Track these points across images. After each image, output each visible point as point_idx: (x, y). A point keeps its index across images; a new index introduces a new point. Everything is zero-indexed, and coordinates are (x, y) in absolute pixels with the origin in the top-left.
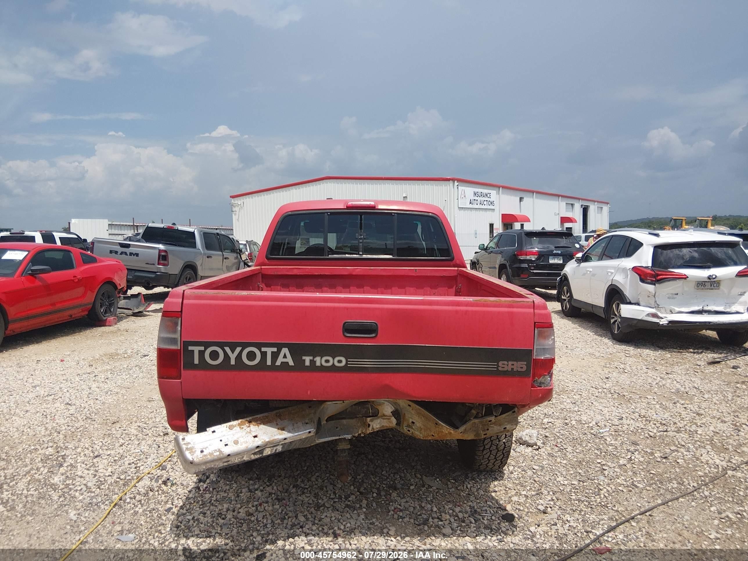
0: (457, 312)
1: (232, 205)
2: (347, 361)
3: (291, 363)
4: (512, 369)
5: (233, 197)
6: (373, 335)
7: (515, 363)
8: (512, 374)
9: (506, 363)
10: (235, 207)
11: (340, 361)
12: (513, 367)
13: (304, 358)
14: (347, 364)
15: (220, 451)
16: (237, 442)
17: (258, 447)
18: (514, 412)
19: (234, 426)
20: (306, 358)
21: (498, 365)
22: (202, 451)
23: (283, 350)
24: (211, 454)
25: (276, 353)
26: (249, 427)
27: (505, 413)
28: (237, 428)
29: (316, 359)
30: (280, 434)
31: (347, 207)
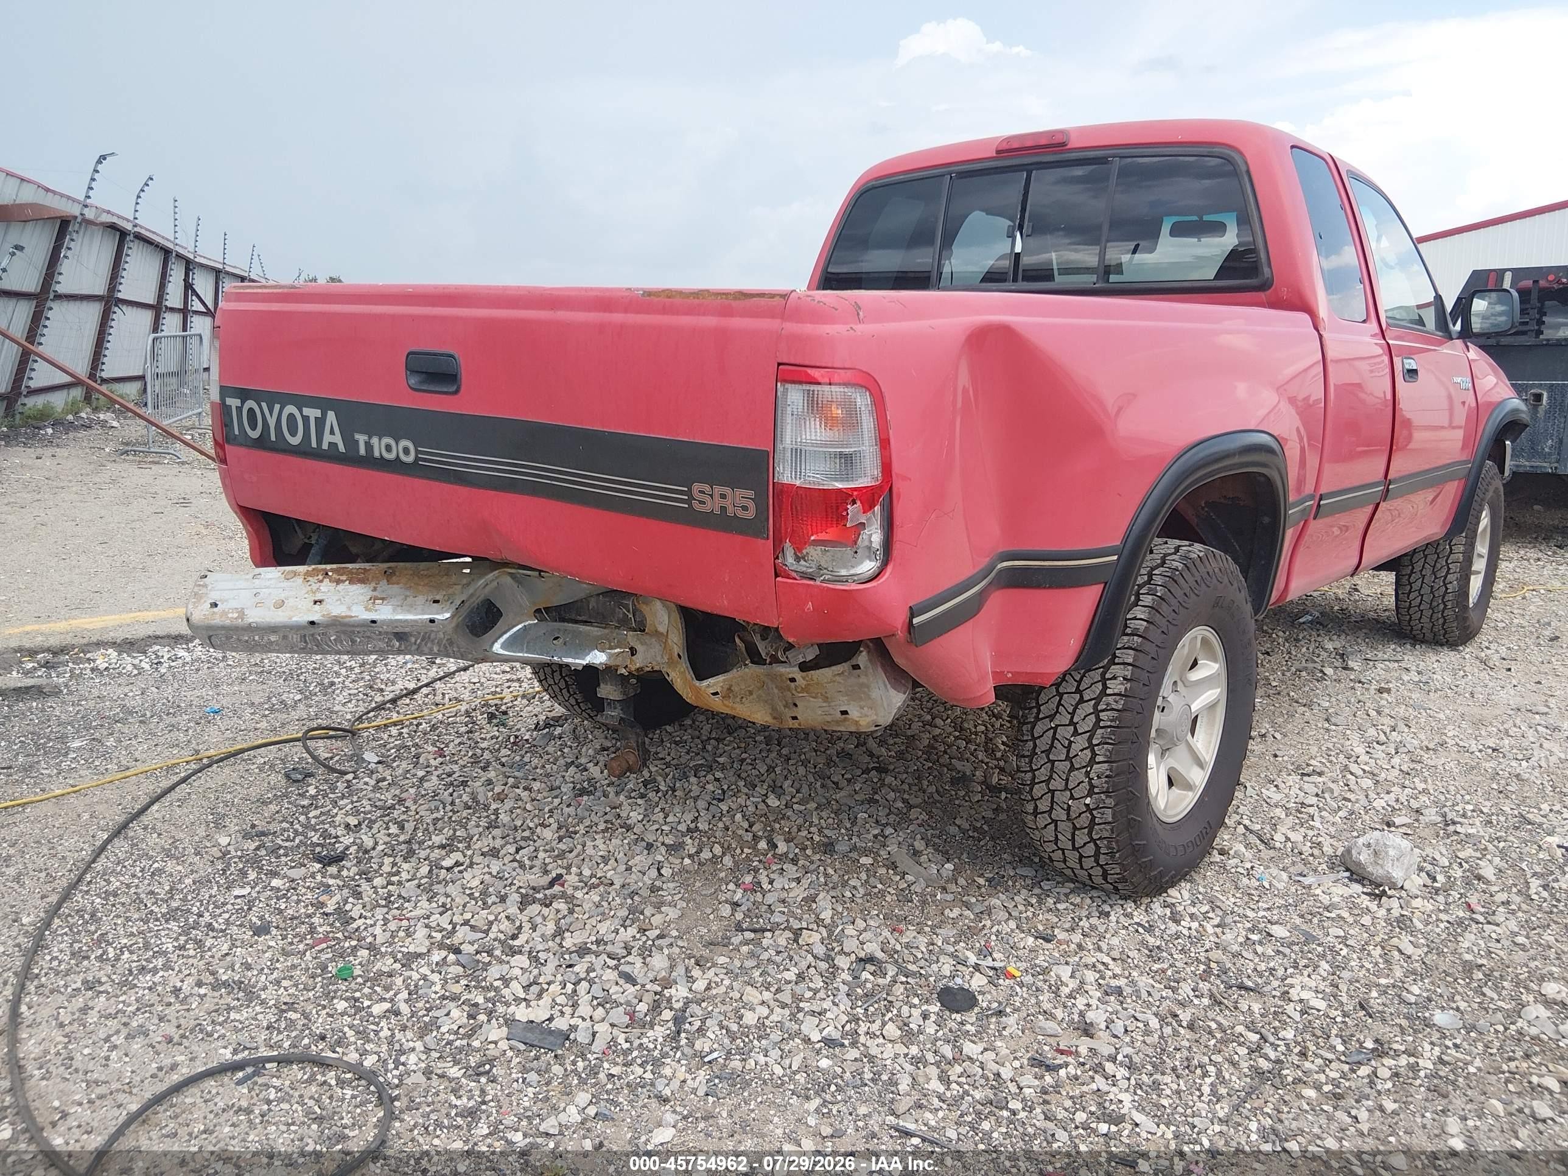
0: (601, 328)
2: (417, 452)
3: (342, 448)
4: (723, 509)
6: (454, 388)
7: (727, 490)
8: (723, 522)
9: (706, 488)
11: (403, 450)
12: (723, 503)
13: (357, 436)
14: (417, 459)
15: (242, 613)
16: (280, 604)
17: (312, 623)
18: (856, 667)
19: (295, 574)
20: (361, 438)
21: (689, 493)
22: (215, 605)
23: (331, 416)
24: (224, 613)
25: (320, 422)
26: (321, 581)
27: (830, 666)
28: (299, 580)
29: (375, 440)
30: (367, 609)
31: (998, 152)
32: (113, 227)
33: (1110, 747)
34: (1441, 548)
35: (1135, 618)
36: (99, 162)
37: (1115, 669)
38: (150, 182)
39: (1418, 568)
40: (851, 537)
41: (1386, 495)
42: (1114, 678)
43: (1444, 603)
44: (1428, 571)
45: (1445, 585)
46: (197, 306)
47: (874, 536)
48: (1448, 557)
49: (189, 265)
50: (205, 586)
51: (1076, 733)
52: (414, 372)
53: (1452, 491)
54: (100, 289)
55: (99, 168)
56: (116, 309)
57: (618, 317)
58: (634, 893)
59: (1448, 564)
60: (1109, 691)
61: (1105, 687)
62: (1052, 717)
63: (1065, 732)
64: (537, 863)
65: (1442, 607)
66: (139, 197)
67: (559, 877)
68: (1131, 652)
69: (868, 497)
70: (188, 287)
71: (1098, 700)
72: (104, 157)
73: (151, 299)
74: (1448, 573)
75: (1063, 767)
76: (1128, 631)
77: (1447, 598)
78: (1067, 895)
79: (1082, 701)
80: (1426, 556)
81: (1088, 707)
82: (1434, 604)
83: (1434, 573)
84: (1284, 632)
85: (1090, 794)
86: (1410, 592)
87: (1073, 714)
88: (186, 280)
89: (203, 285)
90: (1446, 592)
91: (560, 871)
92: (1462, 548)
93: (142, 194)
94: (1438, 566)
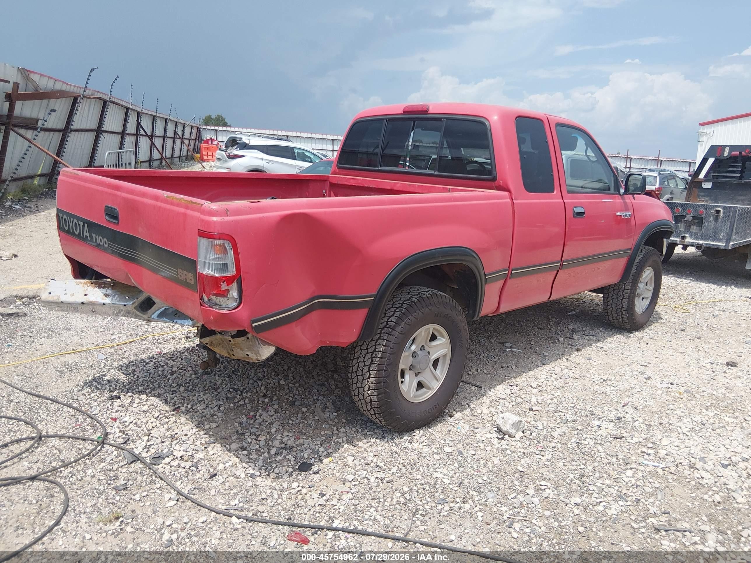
0: (154, 207)
1: (700, 134)
2: (108, 243)
3: (89, 238)
4: (186, 279)
5: (702, 124)
6: (117, 222)
7: (186, 273)
8: (186, 284)
9: (181, 271)
10: (702, 136)
11: (105, 242)
12: (186, 277)
13: (92, 234)
14: (108, 246)
15: (59, 297)
16: (73, 295)
17: (83, 303)
18: (248, 338)
19: (80, 283)
20: (94, 235)
21: (177, 272)
22: (50, 293)
23: (86, 225)
24: (53, 297)
25: (83, 226)
26: (88, 287)
27: (240, 337)
28: (81, 285)
29: (97, 237)
30: (103, 299)
31: (404, 112)
32: (99, 98)
33: (375, 372)
34: (621, 287)
35: (391, 321)
36: (91, 71)
37: (380, 341)
38: (117, 79)
39: (611, 295)
40: (224, 294)
41: (561, 267)
42: (379, 345)
43: (621, 311)
44: (615, 297)
45: (622, 304)
46: (142, 132)
47: (235, 294)
48: (623, 291)
49: (139, 115)
50: (49, 285)
51: (365, 365)
52: (107, 214)
53: (622, 262)
54: (94, 126)
55: (91, 74)
56: (101, 136)
57: (159, 204)
58: (204, 416)
59: (623, 295)
60: (377, 350)
61: (376, 348)
62: (358, 358)
63: (361, 365)
64: (173, 401)
65: (621, 313)
66: (112, 85)
67: (179, 407)
68: (387, 335)
69: (229, 280)
70: (139, 124)
71: (373, 353)
72: (93, 70)
73: (120, 130)
74: (623, 299)
75: (360, 378)
76: (388, 326)
77: (622, 310)
78: (374, 429)
79: (368, 353)
80: (614, 290)
81: (369, 356)
82: (618, 312)
83: (617, 298)
84: (556, 319)
85: (369, 389)
86: (608, 305)
87: (364, 358)
88: (138, 121)
89: (146, 123)
90: (622, 307)
91: (179, 405)
92: (630, 288)
93: (114, 84)
94: (619, 295)
